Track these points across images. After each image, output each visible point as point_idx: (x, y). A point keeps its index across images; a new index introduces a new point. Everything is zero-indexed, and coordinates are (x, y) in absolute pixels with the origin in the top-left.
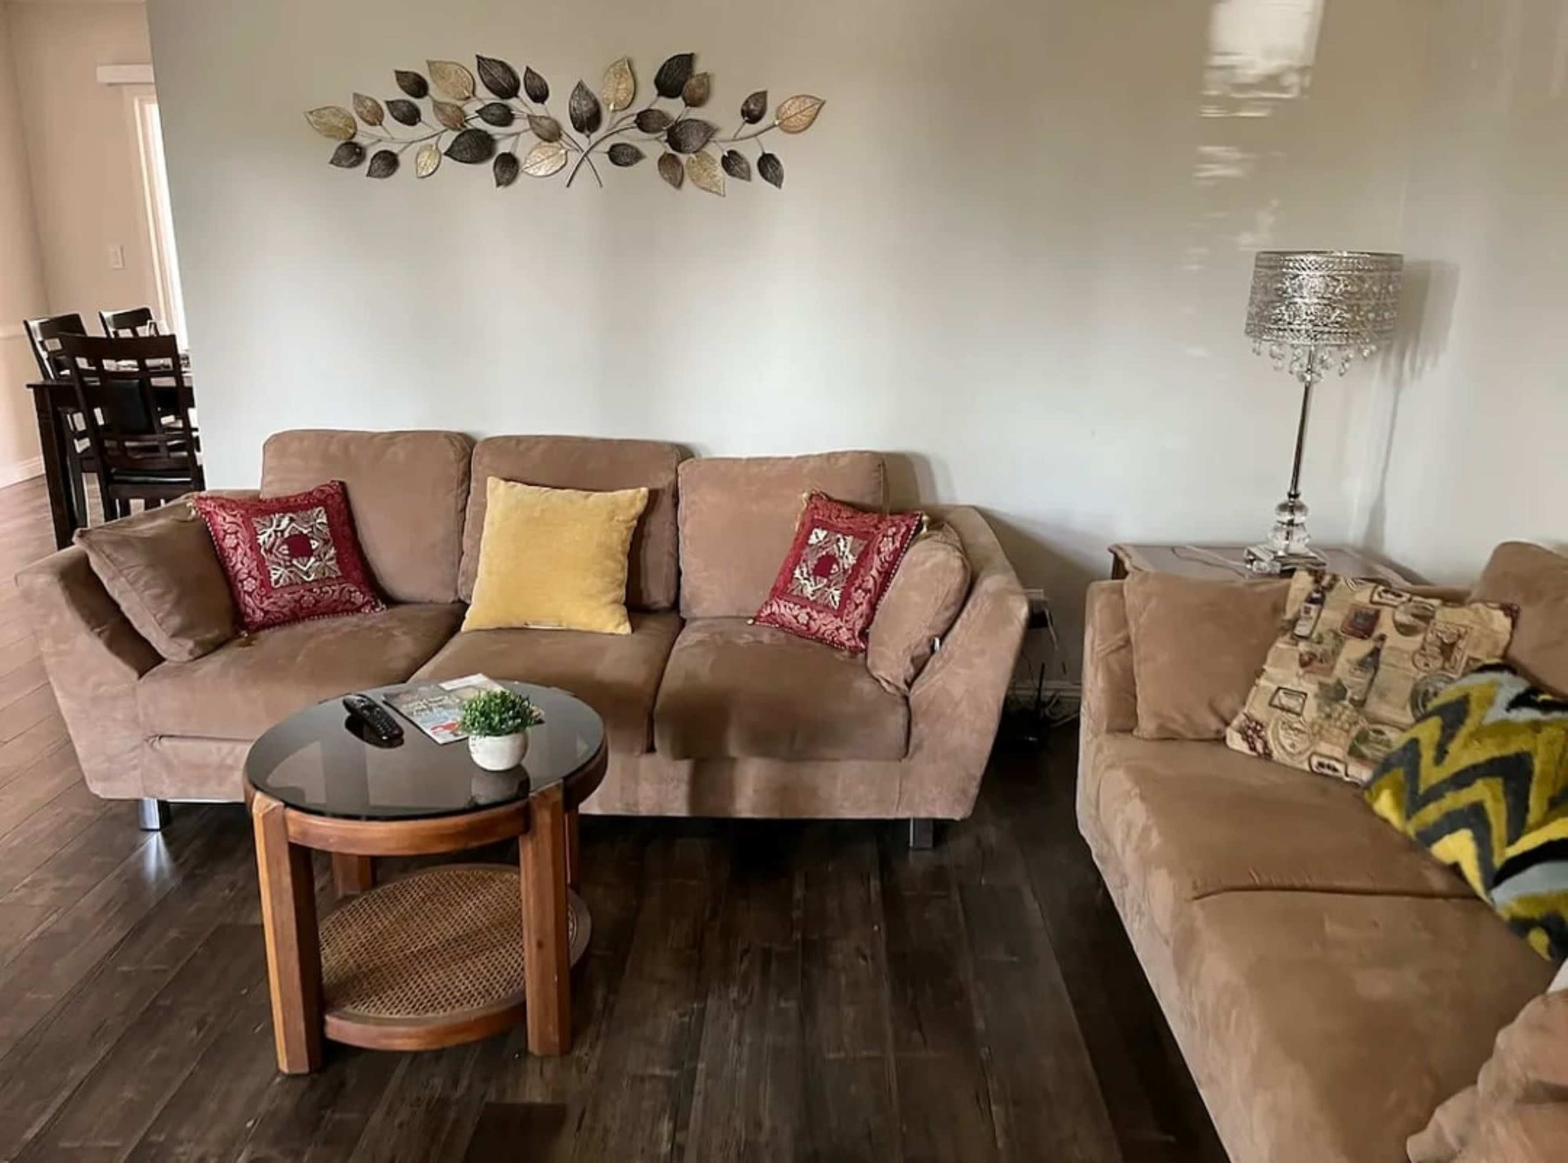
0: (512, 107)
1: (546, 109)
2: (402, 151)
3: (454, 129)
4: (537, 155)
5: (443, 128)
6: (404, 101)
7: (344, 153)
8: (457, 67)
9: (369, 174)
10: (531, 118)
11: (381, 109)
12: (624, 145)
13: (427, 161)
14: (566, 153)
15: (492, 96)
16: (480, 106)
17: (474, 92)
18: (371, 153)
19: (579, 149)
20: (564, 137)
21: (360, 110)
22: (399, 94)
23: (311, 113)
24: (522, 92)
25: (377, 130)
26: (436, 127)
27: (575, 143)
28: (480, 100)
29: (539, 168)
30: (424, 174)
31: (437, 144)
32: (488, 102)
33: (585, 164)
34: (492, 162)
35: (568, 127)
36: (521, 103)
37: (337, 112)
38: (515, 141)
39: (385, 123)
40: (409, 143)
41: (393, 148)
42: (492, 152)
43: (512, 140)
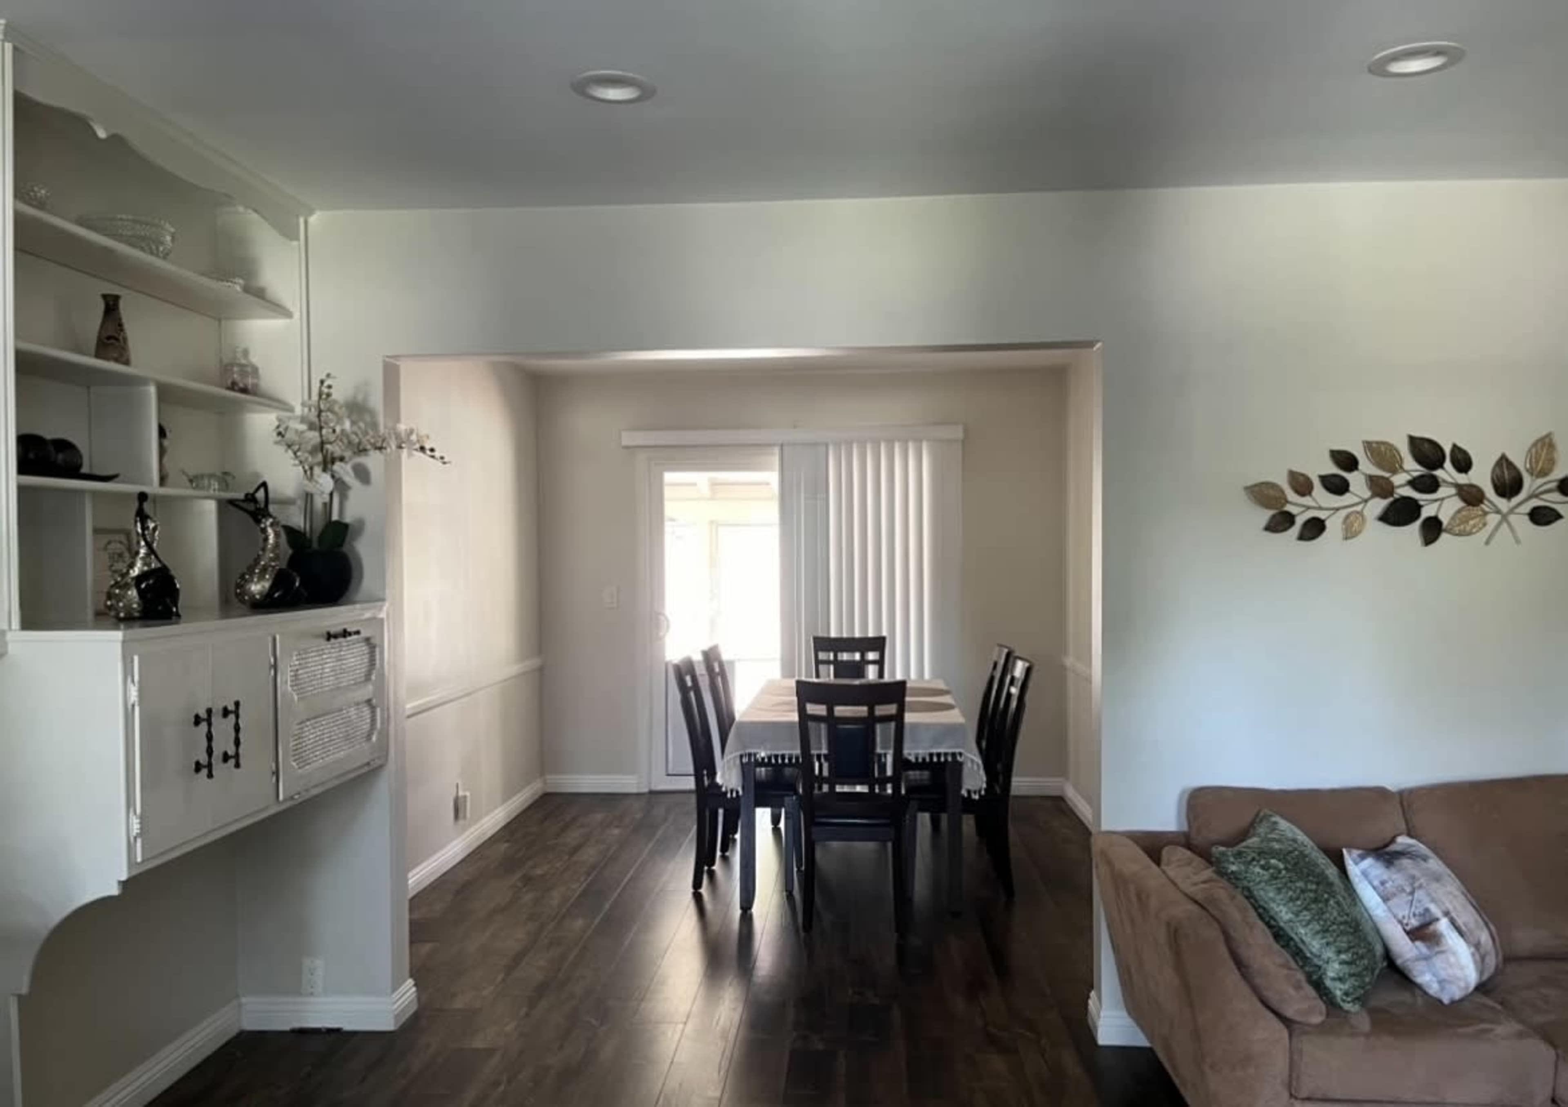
0: (1438, 477)
1: (1469, 479)
2: (1328, 517)
3: (1384, 498)
4: (1460, 518)
5: (1373, 497)
6: (1335, 475)
7: (1277, 520)
8: (1387, 446)
9: (1302, 537)
10: (1456, 486)
11: (1313, 482)
12: (1546, 508)
13: (1352, 524)
14: (1486, 517)
15: (1419, 467)
16: (1408, 477)
17: (1402, 466)
18: (1300, 521)
19: (1498, 512)
20: (1486, 501)
21: (1292, 482)
22: (1331, 469)
23: (1250, 488)
24: (1448, 464)
25: (1306, 501)
26: (1364, 496)
27: (1496, 507)
28: (1407, 472)
29: (1461, 530)
30: (1350, 534)
31: (1364, 512)
32: (1416, 474)
33: (1505, 525)
34: (1417, 525)
35: (1490, 492)
36: (1447, 473)
37: (1272, 486)
38: (1440, 506)
39: (1314, 493)
40: (1337, 509)
41: (1322, 515)
42: (1418, 516)
43: (1437, 504)
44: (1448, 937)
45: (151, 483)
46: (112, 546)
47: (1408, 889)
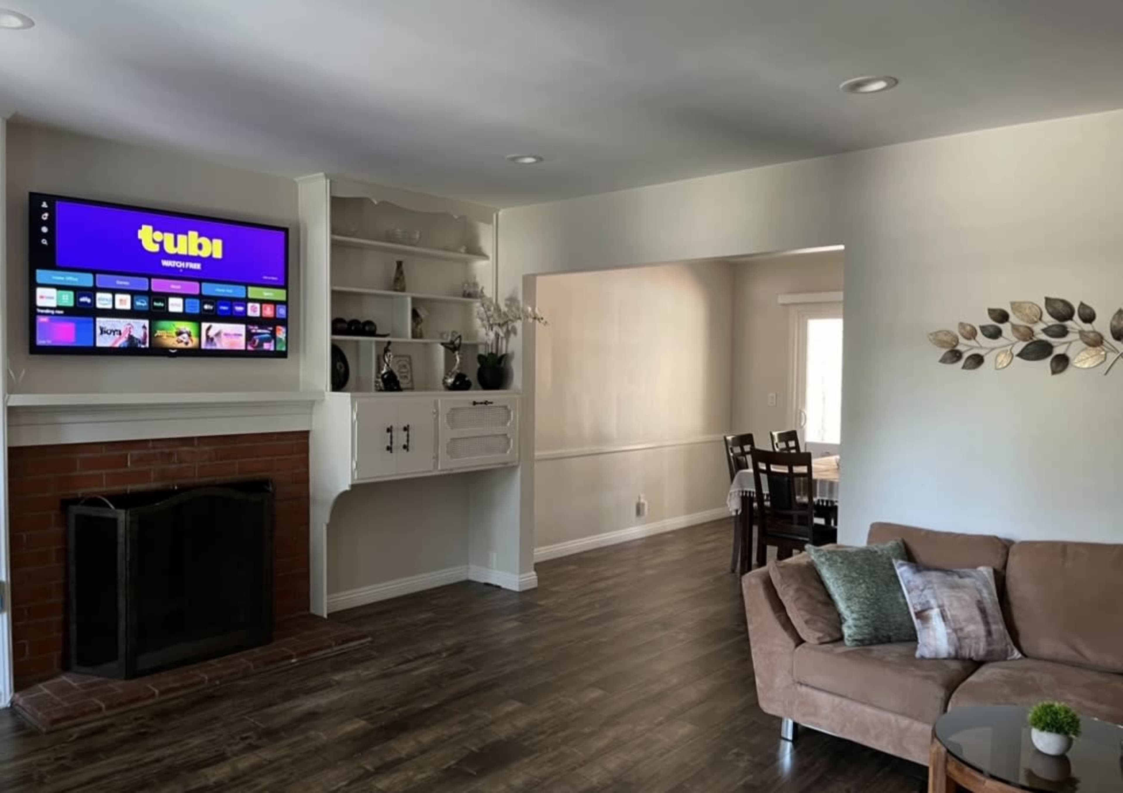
0: (1068, 327)
1: (1093, 327)
2: (986, 354)
3: (1025, 340)
4: (1083, 355)
5: (1016, 340)
6: (992, 326)
7: (950, 355)
8: (1030, 305)
9: (964, 367)
10: (1081, 333)
11: (976, 331)
13: (1003, 359)
14: (1106, 355)
15: (1054, 320)
16: (1044, 326)
17: (1040, 319)
18: (966, 356)
19: (1115, 351)
20: (1105, 343)
21: (962, 331)
22: (989, 322)
23: (931, 334)
24: (1076, 317)
25: (972, 343)
26: (1012, 339)
27: (1113, 346)
28: (1045, 323)
29: (1084, 363)
30: (1000, 366)
31: (1011, 350)
32: (1050, 324)
34: (1049, 359)
35: (1108, 336)
36: (1075, 324)
37: (948, 333)
38: (1068, 347)
39: (977, 338)
40: (993, 349)
41: (981, 352)
42: (1050, 353)
43: (1065, 346)
44: (934, 620)
45: (407, 337)
46: (400, 363)
47: (921, 588)
